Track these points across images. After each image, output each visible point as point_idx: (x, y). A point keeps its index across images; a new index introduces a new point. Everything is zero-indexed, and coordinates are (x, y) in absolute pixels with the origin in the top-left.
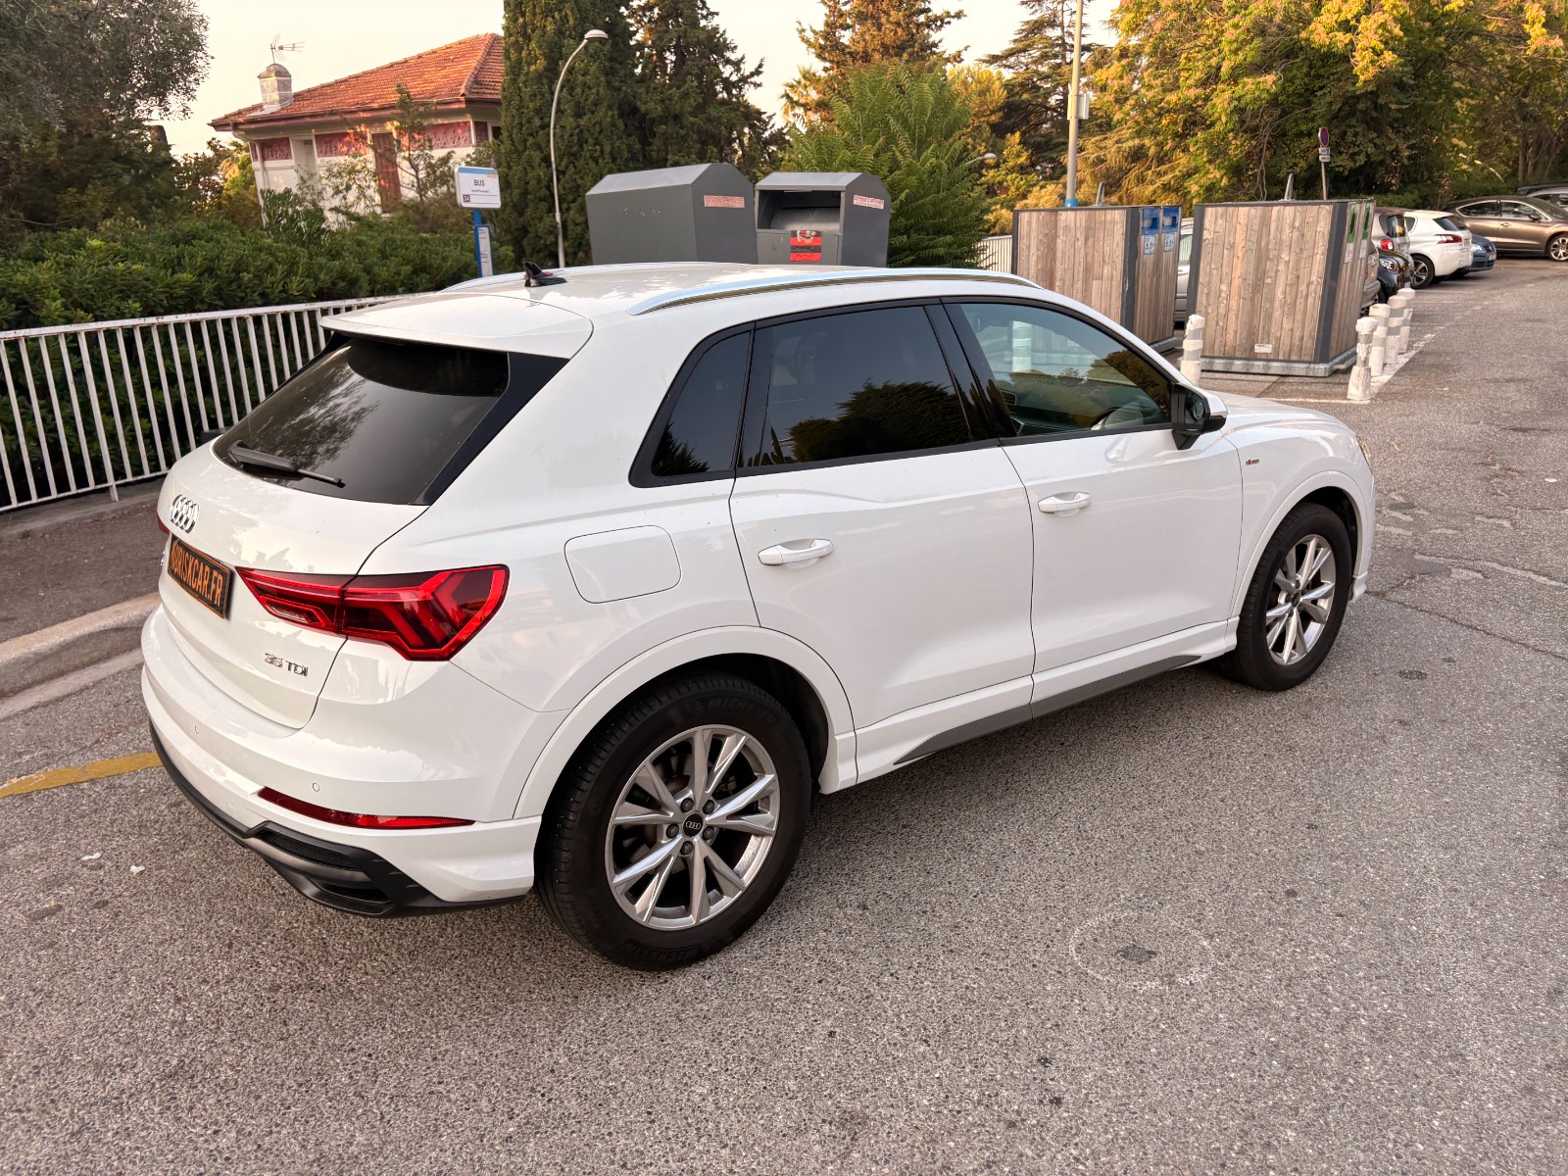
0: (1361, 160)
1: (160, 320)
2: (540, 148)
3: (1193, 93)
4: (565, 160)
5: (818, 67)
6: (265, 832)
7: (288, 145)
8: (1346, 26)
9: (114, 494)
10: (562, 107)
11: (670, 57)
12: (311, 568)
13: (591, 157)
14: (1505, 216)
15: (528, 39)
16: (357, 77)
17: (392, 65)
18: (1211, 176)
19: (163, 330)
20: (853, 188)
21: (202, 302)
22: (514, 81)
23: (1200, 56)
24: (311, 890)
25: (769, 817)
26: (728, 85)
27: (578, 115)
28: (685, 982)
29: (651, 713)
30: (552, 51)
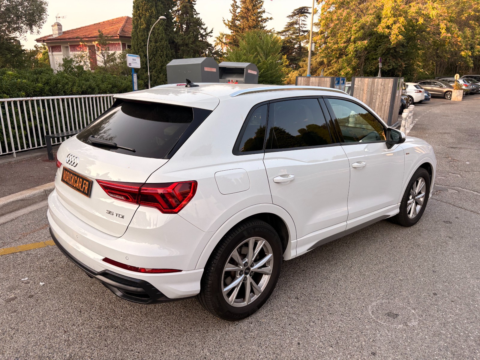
0: (391, 67)
1: (32, 99)
2: (144, 52)
3: (343, 45)
4: (152, 56)
5: (229, 32)
6: (105, 274)
7: (60, 48)
8: (388, 27)
9: (15, 155)
10: (151, 40)
11: (184, 26)
12: (120, 179)
13: (160, 56)
14: (432, 85)
15: (140, 18)
16: (83, 27)
17: (95, 24)
18: (348, 70)
19: (32, 101)
20: (248, 67)
21: (45, 93)
22: (136, 31)
23: (345, 34)
24: (119, 293)
25: (270, 268)
26: (202, 36)
27: (156, 42)
28: (244, 324)
29: (238, 233)
30: (148, 22)
